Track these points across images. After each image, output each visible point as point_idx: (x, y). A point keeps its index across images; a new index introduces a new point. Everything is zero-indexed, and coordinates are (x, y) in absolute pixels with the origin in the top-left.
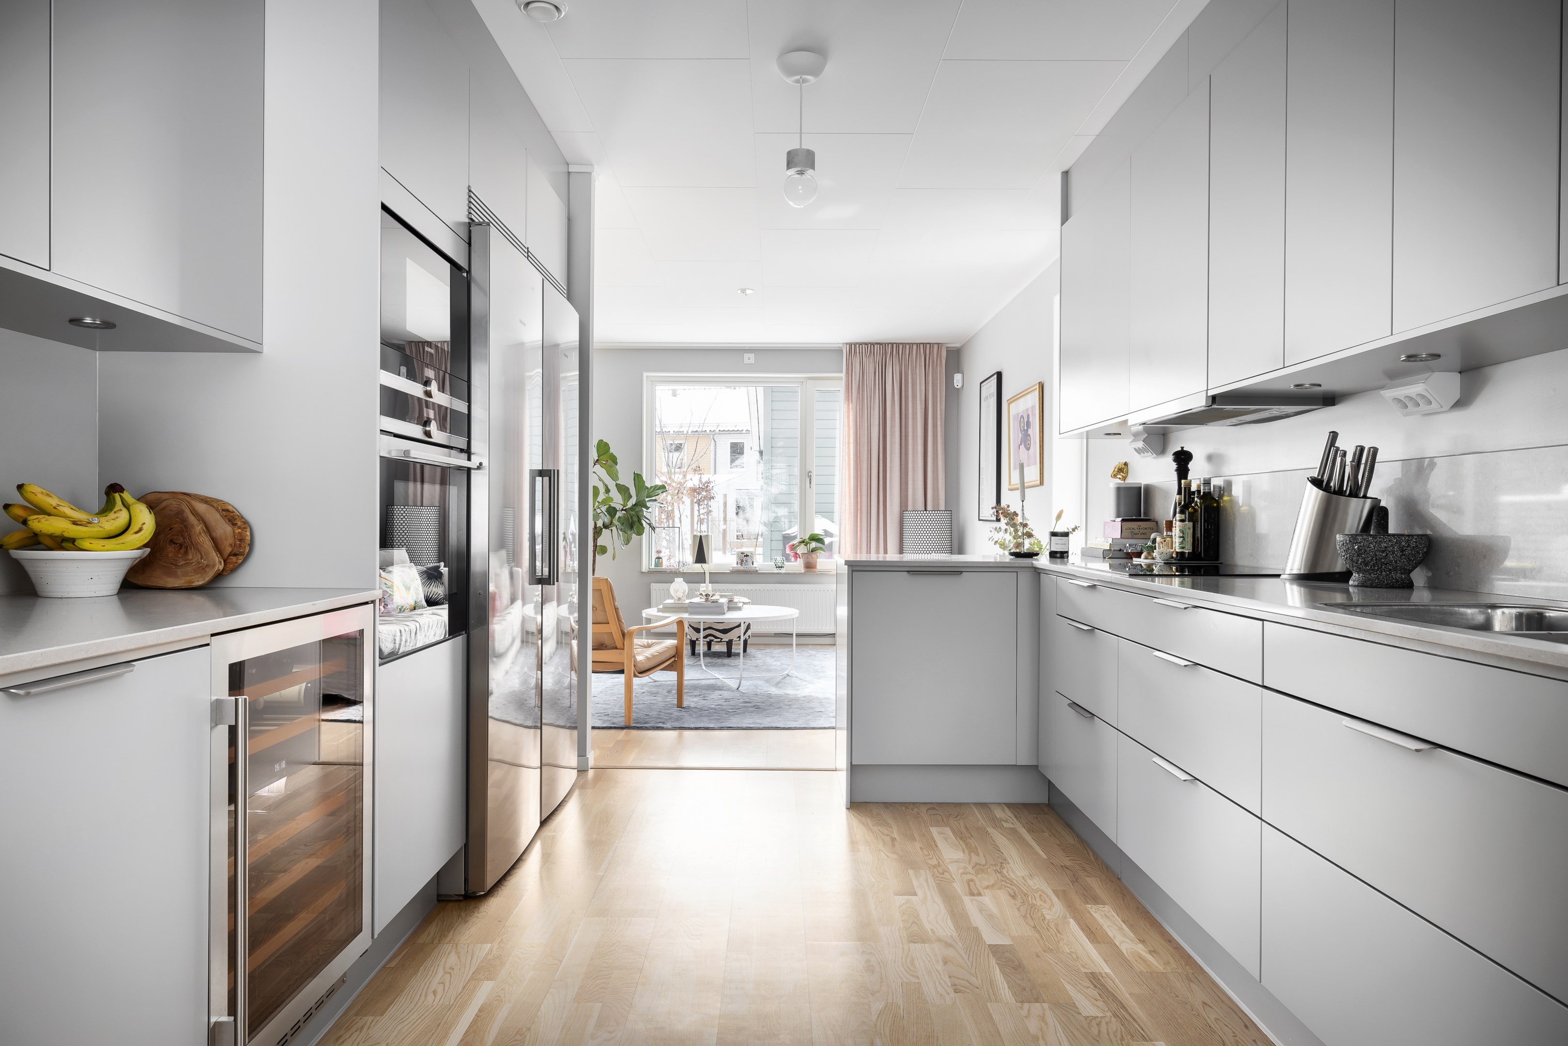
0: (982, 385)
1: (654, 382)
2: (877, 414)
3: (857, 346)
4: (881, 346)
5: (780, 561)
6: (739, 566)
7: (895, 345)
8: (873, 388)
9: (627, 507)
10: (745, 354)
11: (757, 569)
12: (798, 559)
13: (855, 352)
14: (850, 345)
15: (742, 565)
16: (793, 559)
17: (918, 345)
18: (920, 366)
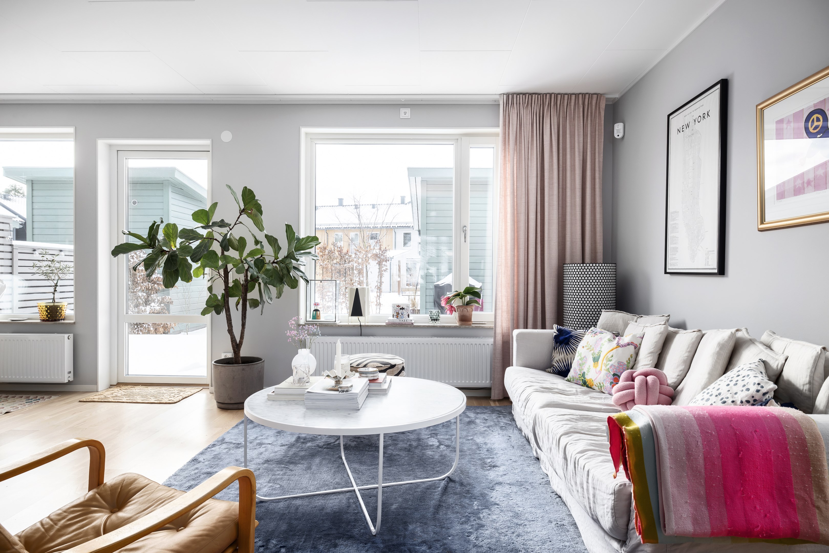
0: (671, 117)
1: (312, 138)
2: (535, 166)
3: (515, 96)
4: (539, 96)
5: (436, 314)
6: (395, 318)
7: (553, 96)
8: (530, 139)
9: (279, 260)
10: (401, 109)
11: (413, 321)
12: (454, 312)
13: (513, 103)
14: (508, 95)
15: (397, 317)
16: (448, 312)
17: (577, 95)
18: (579, 117)
